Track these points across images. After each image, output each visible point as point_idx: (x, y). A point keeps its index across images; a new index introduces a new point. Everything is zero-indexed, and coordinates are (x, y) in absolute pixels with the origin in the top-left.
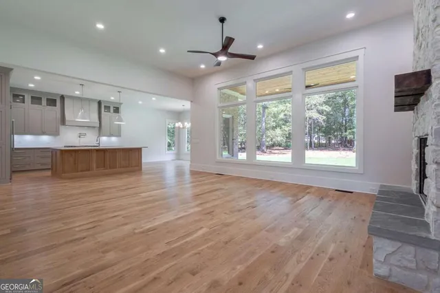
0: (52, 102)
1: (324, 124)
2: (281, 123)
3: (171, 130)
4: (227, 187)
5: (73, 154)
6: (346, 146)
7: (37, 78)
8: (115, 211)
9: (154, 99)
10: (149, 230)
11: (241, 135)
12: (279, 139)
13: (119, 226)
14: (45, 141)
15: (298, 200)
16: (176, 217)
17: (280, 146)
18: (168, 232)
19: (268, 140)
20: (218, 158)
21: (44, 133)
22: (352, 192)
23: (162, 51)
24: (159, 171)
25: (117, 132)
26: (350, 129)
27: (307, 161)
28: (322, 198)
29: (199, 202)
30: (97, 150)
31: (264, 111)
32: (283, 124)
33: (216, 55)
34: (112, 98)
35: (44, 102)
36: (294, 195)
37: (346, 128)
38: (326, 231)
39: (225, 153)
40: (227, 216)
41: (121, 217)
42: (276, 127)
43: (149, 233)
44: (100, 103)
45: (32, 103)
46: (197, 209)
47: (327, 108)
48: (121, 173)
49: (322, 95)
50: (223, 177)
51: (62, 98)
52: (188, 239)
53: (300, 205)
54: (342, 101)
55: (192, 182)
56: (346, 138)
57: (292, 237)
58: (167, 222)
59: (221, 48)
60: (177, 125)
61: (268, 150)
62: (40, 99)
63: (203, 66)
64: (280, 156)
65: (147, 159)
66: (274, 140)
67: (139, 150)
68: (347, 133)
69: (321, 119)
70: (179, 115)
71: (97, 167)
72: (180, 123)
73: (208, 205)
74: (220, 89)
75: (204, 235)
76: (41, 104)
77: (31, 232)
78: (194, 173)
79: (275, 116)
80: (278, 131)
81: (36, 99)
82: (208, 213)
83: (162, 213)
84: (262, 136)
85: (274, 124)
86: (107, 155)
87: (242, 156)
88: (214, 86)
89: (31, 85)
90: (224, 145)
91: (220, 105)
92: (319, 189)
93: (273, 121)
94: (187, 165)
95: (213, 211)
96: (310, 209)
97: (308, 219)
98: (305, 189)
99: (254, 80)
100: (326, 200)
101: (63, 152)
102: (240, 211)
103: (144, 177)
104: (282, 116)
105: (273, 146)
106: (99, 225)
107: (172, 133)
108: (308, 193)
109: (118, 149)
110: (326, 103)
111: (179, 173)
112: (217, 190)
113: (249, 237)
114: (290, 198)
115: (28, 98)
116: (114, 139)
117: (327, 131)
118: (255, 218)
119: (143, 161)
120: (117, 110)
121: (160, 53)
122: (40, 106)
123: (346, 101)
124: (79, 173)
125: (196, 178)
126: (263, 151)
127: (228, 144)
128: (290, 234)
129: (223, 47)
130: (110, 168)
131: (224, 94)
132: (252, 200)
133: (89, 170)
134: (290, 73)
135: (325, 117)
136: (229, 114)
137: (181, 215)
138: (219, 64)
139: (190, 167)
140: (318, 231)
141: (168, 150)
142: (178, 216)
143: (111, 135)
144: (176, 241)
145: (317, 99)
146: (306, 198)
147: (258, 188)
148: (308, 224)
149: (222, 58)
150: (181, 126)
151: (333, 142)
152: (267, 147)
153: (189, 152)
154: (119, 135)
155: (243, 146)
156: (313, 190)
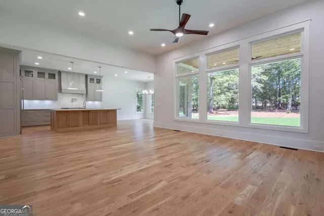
0: (52, 76)
1: (261, 90)
2: (225, 90)
3: (140, 96)
4: (183, 142)
5: (66, 114)
6: (280, 108)
7: (40, 58)
8: (90, 161)
9: (126, 72)
10: (114, 181)
11: (193, 99)
12: (224, 103)
13: (90, 176)
14: (47, 104)
15: (247, 155)
16: (140, 169)
17: (224, 108)
18: (131, 184)
19: (215, 103)
20: (176, 118)
21: (47, 99)
22: (297, 150)
23: (131, 33)
24: (130, 127)
25: (99, 98)
26: (284, 94)
27: (253, 121)
28: (269, 155)
29: (160, 155)
30: (83, 111)
31: (211, 82)
32: (227, 91)
33: (174, 32)
34: (95, 72)
35: (47, 76)
36: (243, 151)
37: (280, 93)
38: (281, 190)
39: (181, 114)
40: (184, 170)
41: (94, 167)
42: (221, 94)
43: (115, 184)
44: (86, 76)
45: (38, 77)
46: (158, 162)
47: (265, 78)
48: (101, 129)
49: (260, 67)
50: (179, 134)
51: (60, 72)
52: (149, 192)
53: (249, 160)
54: (276, 72)
55: (155, 137)
56: (280, 102)
57: (248, 195)
58: (131, 174)
59: (178, 25)
60: (144, 92)
61: (215, 112)
62: (44, 74)
63: (163, 45)
64: (226, 116)
65: (120, 118)
66: (219, 103)
67: (114, 111)
68: (281, 98)
69: (259, 86)
70: (145, 85)
71: (84, 124)
72: (146, 91)
73: (167, 158)
74: (177, 63)
75: (163, 189)
76: (44, 78)
77: (20, 178)
78: (156, 129)
79: (220, 85)
80: (223, 97)
81: (41, 74)
82: (167, 166)
83: (128, 165)
84: (210, 100)
85: (219, 91)
86: (91, 114)
87: (195, 116)
88: (172, 60)
89: (37, 64)
90: (180, 107)
91: (177, 76)
92: (264, 145)
93: (219, 89)
94: (151, 123)
95: (171, 165)
96: (261, 165)
97: (260, 175)
98: (252, 145)
99: (206, 54)
100: (273, 157)
101: (58, 112)
102: (195, 164)
103: (118, 132)
104: (226, 85)
105: (218, 108)
106: (75, 175)
107: (140, 98)
108: (255, 149)
109: (99, 110)
110: (263, 73)
111: (146, 129)
112: (174, 144)
113: (205, 193)
114: (240, 154)
115: (35, 73)
116: (97, 103)
117: (263, 96)
118: (209, 172)
119: (117, 120)
120: (99, 81)
121: (129, 35)
122: (44, 79)
123: (280, 72)
124: (70, 129)
125: (158, 134)
126: (211, 112)
127: (183, 107)
128: (245, 192)
129: (180, 25)
130: (93, 125)
131: (181, 67)
132: (205, 155)
133: (77, 126)
134: (238, 47)
135: (262, 85)
136: (185, 83)
137: (144, 167)
138: (177, 40)
139: (154, 125)
140: (273, 190)
141: (137, 111)
142: (141, 168)
143: (95, 100)
144: (137, 194)
145: (256, 70)
146: (254, 154)
147: (209, 143)
148: (261, 182)
149: (180, 35)
150: (147, 93)
151: (268, 105)
152: (214, 109)
153: (153, 113)
154: (100, 100)
155: (195, 108)
156: (259, 146)
